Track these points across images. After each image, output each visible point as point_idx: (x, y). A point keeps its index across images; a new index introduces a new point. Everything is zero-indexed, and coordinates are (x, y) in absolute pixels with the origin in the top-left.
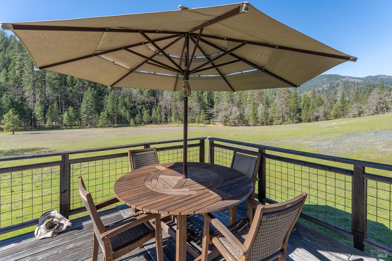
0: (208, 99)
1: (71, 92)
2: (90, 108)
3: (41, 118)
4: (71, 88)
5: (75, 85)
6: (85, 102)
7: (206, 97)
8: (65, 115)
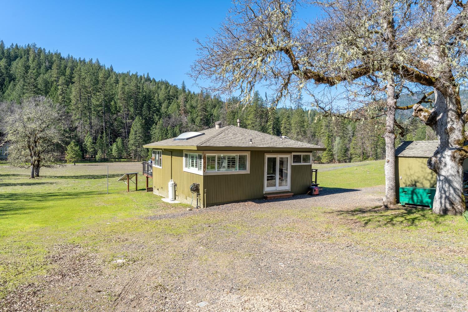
0: (273, 130)
1: (115, 120)
2: (139, 139)
3: (92, 150)
4: (115, 116)
5: (119, 112)
6: (133, 133)
7: (271, 127)
8: (114, 147)
